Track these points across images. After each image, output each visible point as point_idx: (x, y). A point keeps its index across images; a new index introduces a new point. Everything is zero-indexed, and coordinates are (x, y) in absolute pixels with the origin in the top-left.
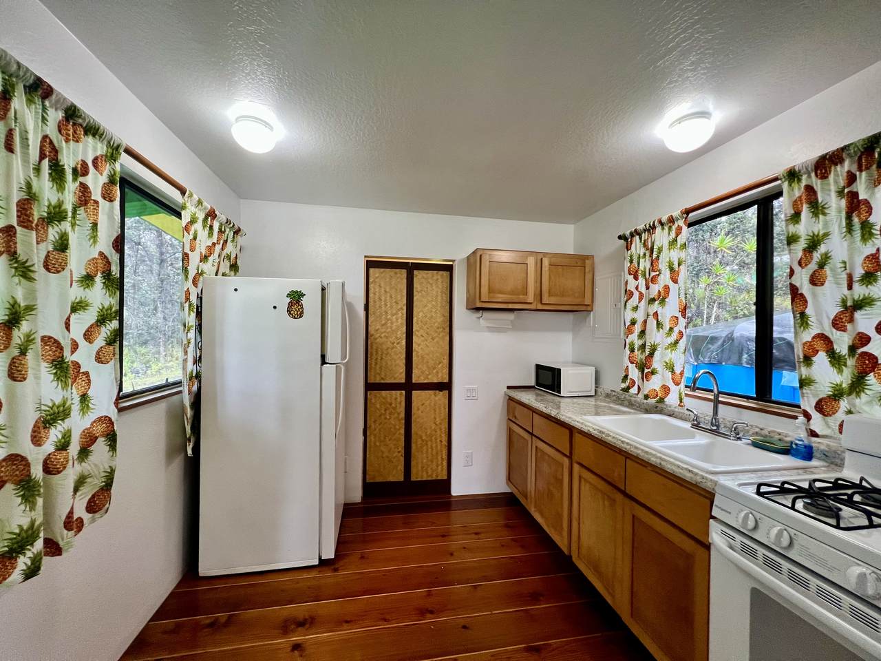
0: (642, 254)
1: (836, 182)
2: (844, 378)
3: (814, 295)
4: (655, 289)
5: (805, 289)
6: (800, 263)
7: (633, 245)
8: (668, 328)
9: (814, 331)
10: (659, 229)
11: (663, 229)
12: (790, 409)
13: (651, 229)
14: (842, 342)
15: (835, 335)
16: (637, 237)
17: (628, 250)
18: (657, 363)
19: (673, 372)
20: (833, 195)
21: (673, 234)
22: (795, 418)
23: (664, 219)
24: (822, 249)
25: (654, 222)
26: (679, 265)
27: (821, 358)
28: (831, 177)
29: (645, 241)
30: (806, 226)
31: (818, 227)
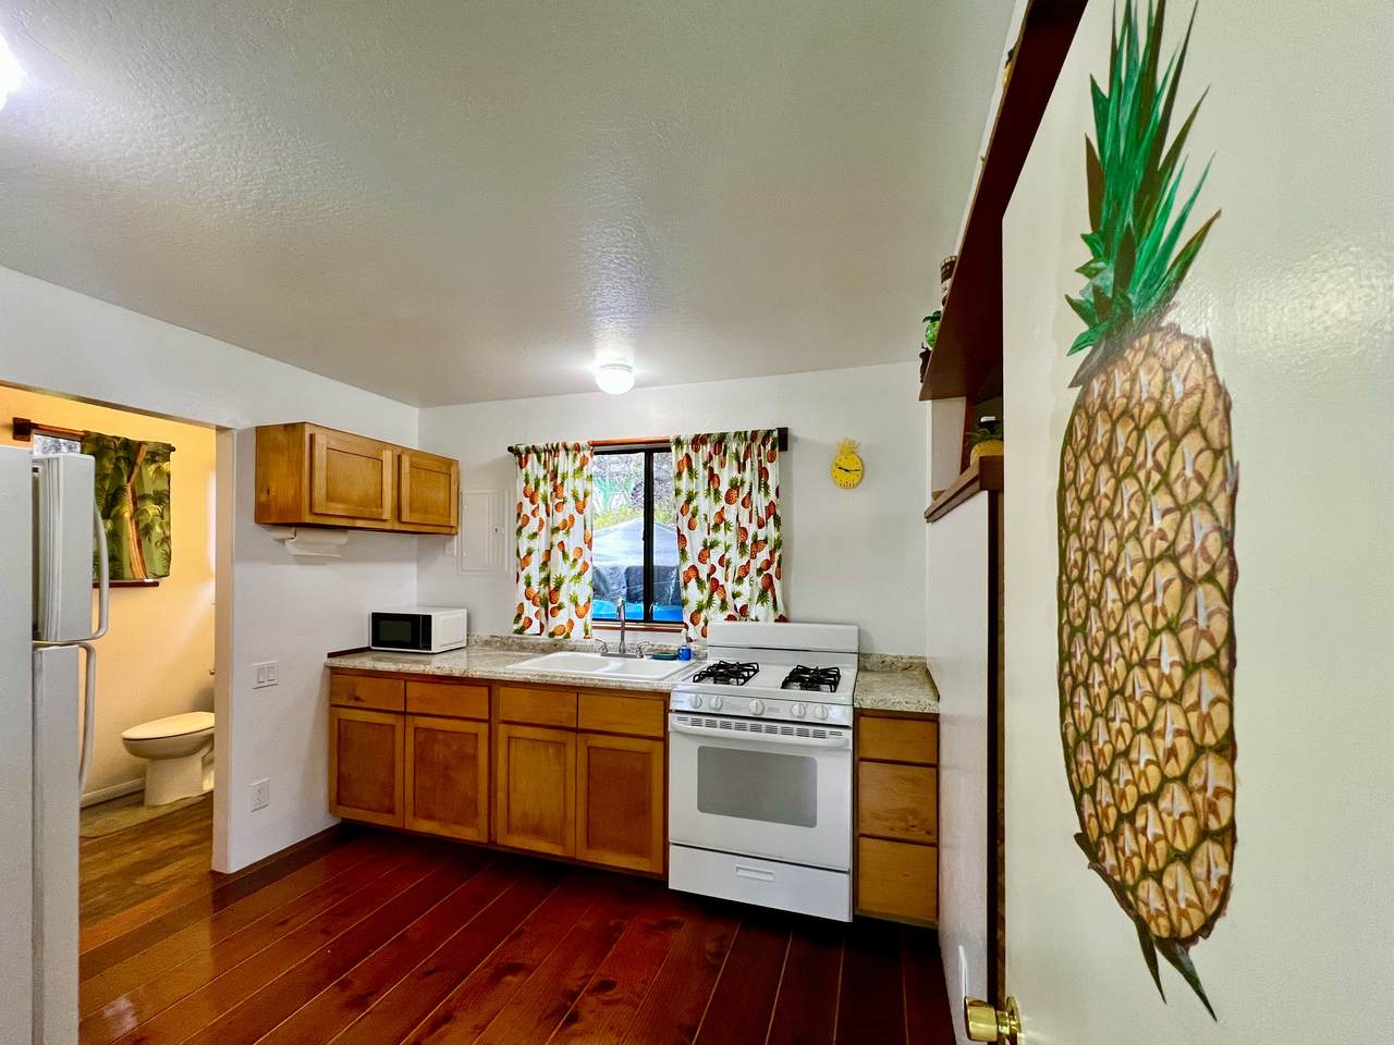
0: (542, 477)
1: (703, 458)
2: (704, 597)
3: (690, 537)
4: (559, 518)
5: (685, 531)
6: (682, 512)
7: (529, 463)
8: (572, 560)
9: (690, 564)
10: (562, 453)
11: (568, 454)
12: (676, 624)
13: (554, 451)
14: (704, 571)
15: (700, 566)
16: (535, 456)
17: (521, 467)
18: (563, 597)
19: (576, 605)
20: (701, 466)
21: (578, 464)
22: (680, 631)
23: (570, 444)
24: (694, 503)
25: (557, 445)
26: (585, 496)
27: (693, 583)
28: (701, 451)
29: (545, 461)
30: (685, 484)
31: (693, 487)
